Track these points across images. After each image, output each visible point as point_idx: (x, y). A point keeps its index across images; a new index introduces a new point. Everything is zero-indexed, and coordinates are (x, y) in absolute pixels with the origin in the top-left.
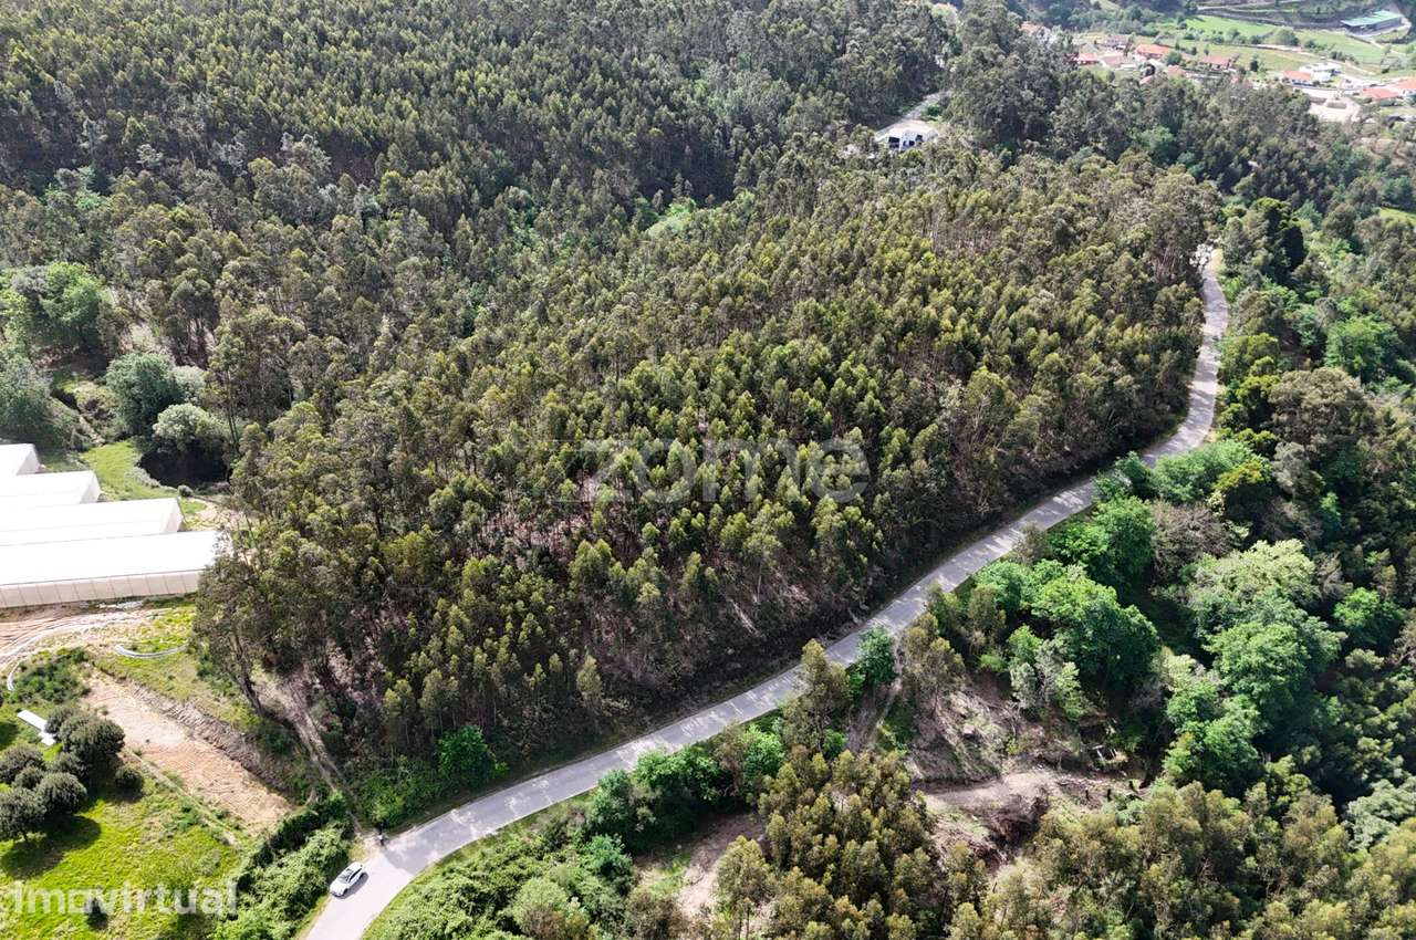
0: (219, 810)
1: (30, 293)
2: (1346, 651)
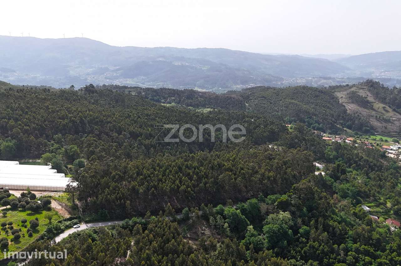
1: (66, 150)
2: (299, 238)
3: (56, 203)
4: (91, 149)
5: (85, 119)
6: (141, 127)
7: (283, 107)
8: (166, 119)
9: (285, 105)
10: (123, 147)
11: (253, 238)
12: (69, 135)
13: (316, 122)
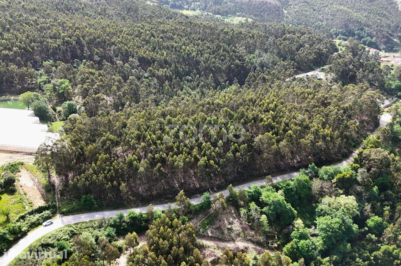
0: (30, 202)
1: (54, 85)
2: (366, 233)
3: (27, 175)
4: (85, 86)
5: (82, 40)
6: (154, 49)
7: (329, 15)
8: (187, 38)
9: (331, 12)
10: (128, 81)
11: (302, 242)
12: (61, 62)
13: (369, 35)
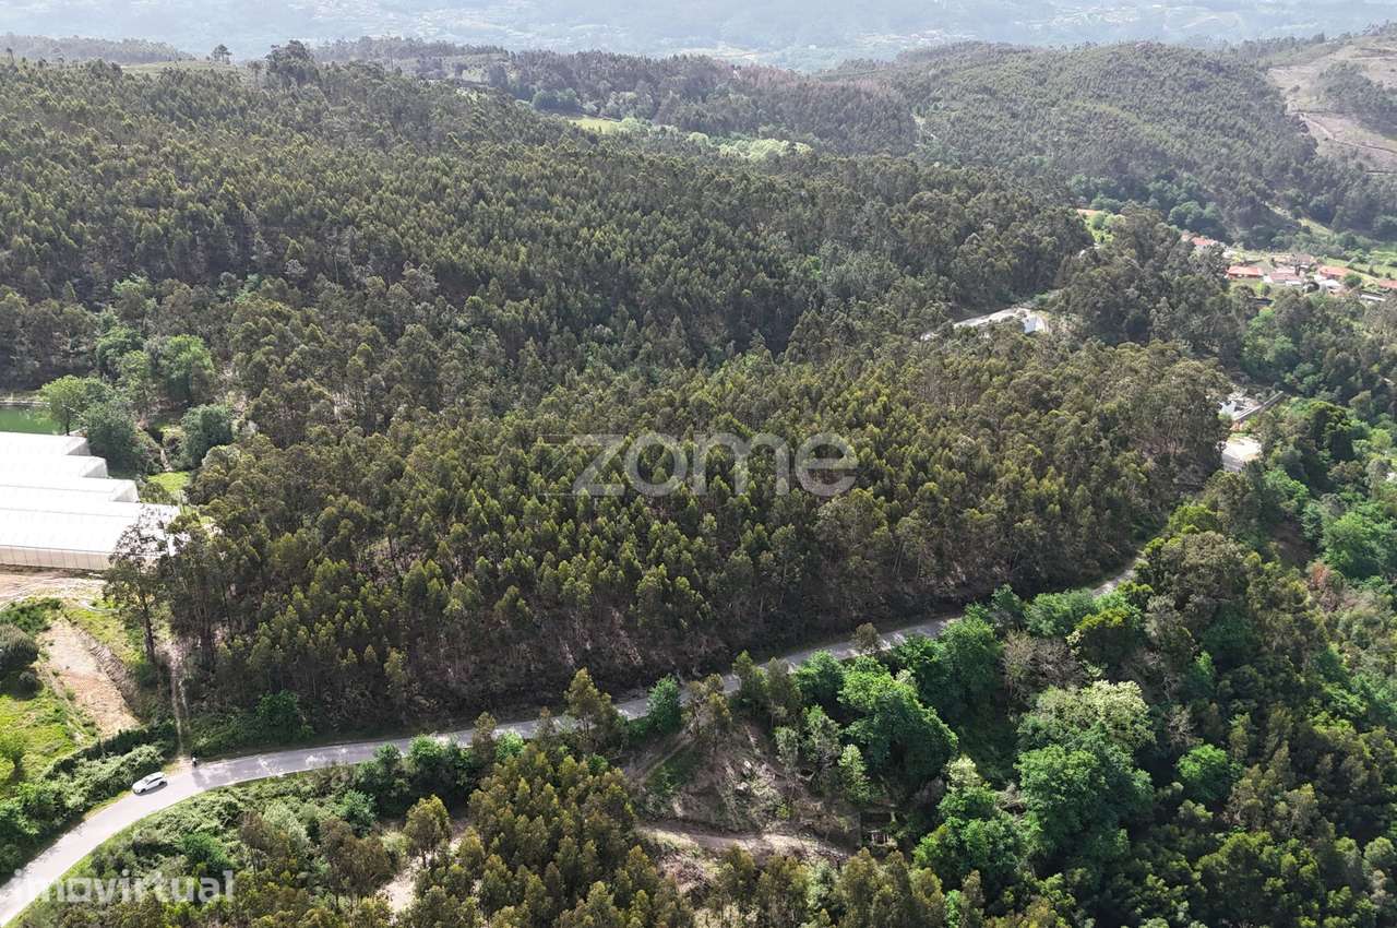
0: (87, 720)
1: (155, 356)
2: (1177, 799)
3: (74, 640)
4: (258, 356)
5: (246, 209)
6: (486, 240)
7: (1062, 133)
8: (595, 202)
9: (1068, 122)
10: (402, 340)
11: (974, 824)
12: (177, 281)
13: (1193, 195)
